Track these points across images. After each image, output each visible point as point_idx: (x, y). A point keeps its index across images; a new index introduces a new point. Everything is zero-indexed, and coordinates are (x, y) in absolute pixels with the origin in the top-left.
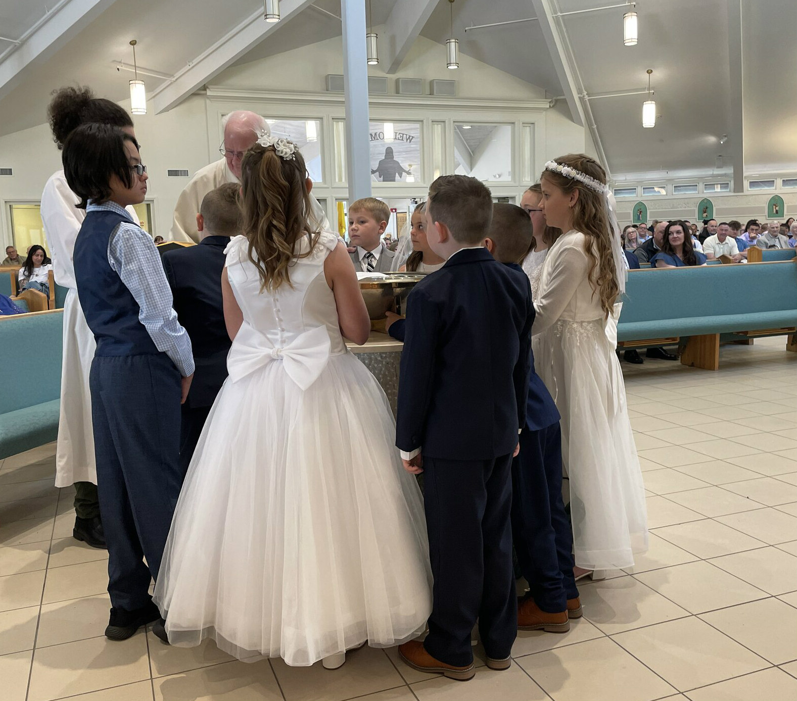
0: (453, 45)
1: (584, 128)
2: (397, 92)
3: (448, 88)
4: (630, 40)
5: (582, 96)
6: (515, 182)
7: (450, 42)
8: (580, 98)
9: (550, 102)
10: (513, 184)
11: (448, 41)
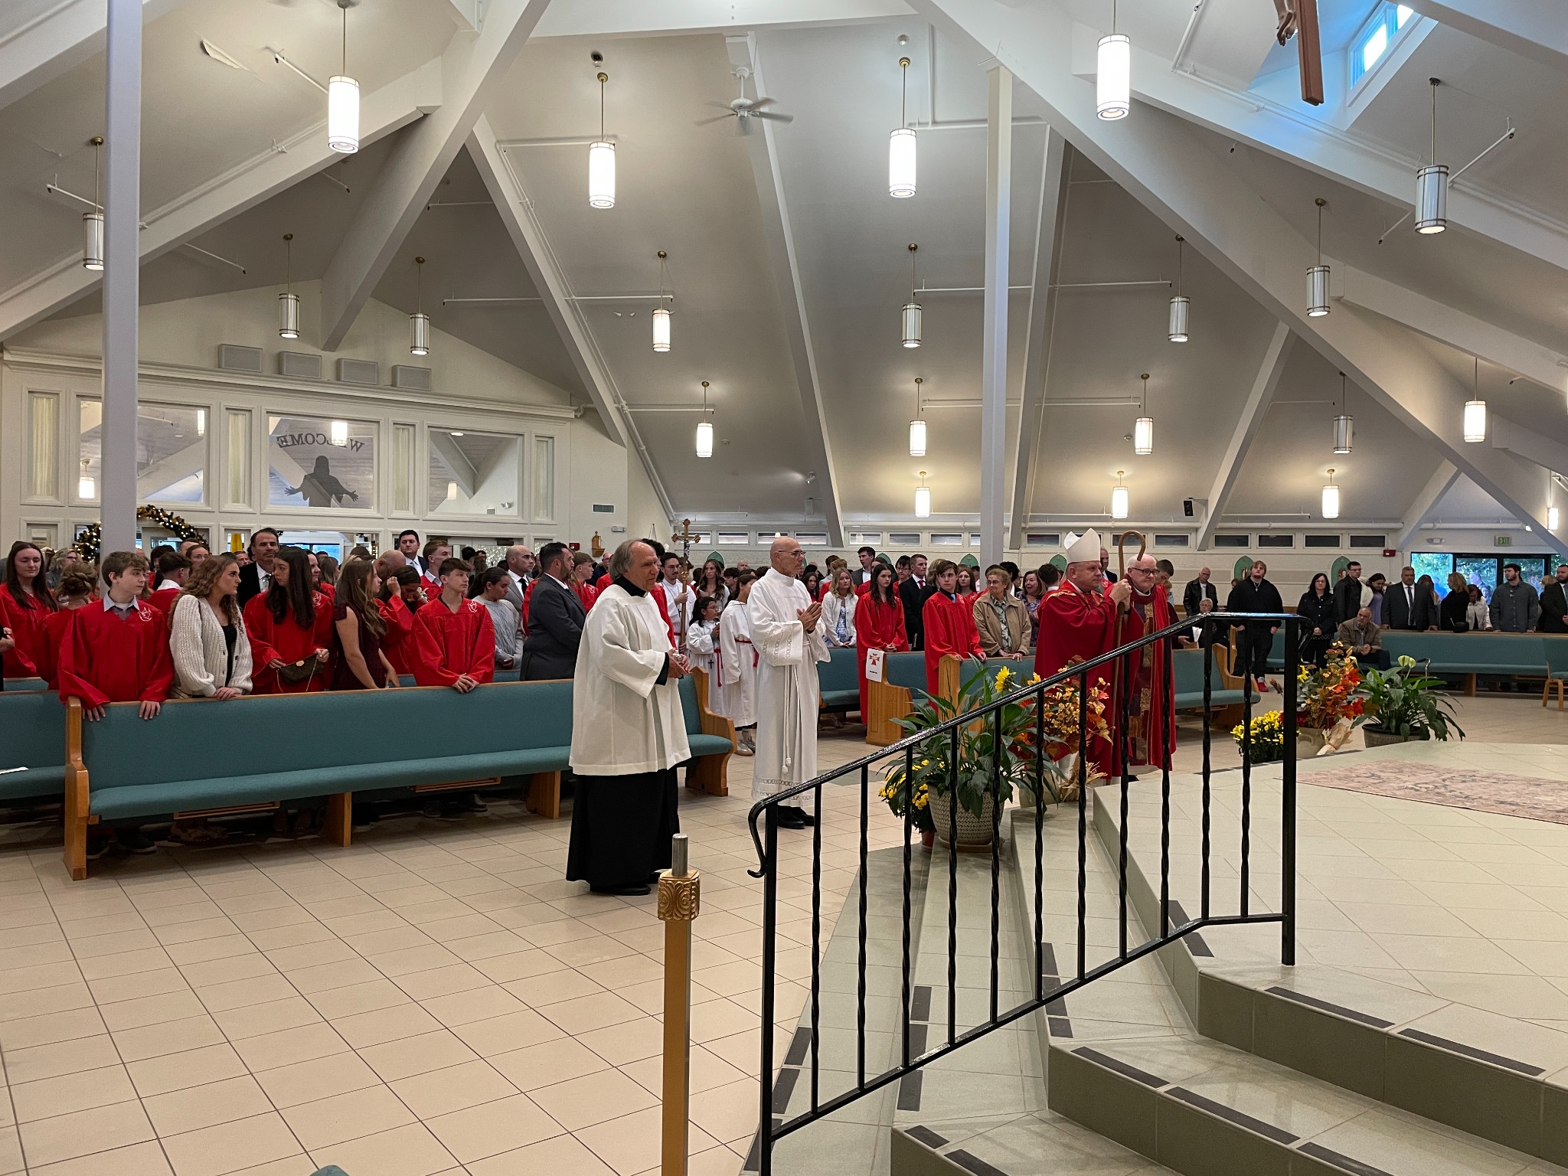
0: (421, 321)
1: (625, 450)
2: (338, 378)
3: (419, 378)
4: (660, 346)
5: (620, 407)
6: (523, 517)
7: (415, 318)
8: (618, 409)
9: (576, 411)
10: (520, 520)
11: (413, 316)
